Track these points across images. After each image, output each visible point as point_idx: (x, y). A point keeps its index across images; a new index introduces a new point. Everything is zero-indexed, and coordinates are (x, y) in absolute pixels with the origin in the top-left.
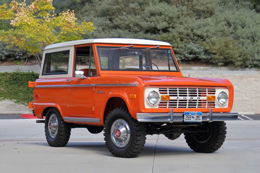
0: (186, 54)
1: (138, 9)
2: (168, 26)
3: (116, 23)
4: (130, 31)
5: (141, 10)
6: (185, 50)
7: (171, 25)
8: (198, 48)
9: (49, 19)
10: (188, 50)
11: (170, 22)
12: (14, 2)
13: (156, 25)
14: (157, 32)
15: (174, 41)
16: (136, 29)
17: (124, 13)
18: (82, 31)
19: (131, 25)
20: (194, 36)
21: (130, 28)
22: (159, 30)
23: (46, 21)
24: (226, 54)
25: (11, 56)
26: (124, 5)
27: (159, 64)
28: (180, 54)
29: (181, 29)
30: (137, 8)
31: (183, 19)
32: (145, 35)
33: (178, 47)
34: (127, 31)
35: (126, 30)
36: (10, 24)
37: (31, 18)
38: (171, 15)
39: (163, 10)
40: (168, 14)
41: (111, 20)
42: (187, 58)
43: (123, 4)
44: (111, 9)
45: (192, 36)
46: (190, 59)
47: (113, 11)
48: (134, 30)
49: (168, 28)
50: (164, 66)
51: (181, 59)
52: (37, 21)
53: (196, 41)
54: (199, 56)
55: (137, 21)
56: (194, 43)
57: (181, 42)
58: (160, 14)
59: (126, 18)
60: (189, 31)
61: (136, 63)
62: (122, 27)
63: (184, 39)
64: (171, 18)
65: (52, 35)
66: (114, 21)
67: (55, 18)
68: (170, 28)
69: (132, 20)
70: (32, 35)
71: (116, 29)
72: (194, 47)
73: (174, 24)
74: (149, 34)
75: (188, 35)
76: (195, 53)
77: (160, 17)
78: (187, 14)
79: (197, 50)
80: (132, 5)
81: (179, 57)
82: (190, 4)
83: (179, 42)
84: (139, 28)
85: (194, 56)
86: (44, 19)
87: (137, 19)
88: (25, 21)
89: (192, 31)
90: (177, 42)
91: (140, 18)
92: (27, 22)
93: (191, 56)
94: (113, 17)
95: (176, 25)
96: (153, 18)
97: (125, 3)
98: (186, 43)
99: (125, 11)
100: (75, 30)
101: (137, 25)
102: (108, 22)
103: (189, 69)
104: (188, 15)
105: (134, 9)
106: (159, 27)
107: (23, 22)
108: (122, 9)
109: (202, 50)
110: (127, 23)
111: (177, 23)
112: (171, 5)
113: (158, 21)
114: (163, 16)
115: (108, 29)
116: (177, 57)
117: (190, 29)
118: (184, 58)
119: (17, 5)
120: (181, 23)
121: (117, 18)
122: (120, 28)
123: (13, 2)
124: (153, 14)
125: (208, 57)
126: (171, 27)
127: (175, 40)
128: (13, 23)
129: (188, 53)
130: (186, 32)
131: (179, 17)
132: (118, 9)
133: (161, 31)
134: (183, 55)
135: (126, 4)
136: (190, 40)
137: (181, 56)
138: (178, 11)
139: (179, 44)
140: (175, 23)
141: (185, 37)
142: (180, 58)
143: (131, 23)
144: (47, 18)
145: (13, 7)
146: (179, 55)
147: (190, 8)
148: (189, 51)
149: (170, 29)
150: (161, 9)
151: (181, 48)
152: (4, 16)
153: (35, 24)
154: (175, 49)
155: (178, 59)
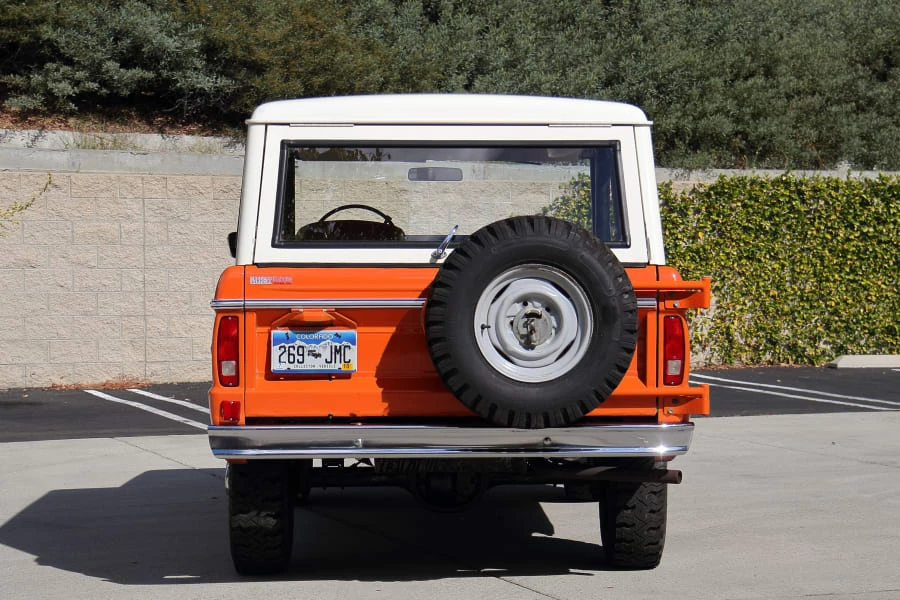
0: (107, 66)
10: (114, 41)
24: (314, 73)
28: (69, 62)
54: (175, 74)
72: (153, 26)
76: (152, 61)
79: (171, 44)
81: (65, 76)
85: (150, 75)
93: (137, 73)
103: (120, 147)
109: (196, 44)
116: (58, 75)
118: (92, 86)
125: (223, 82)
129: (115, 58)
134: (87, 68)
137: (80, 75)
142: (74, 81)
146: (65, 69)
148: (124, 45)
151: (78, 26)
154: (47, 32)
155: (65, 88)
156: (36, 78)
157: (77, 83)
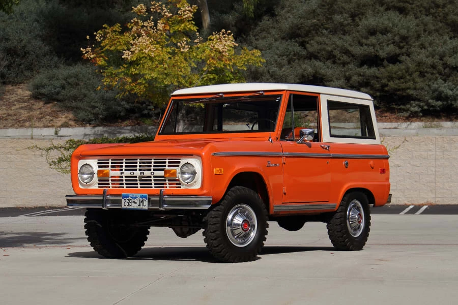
0: (430, 101)
1: (348, 24)
2: (398, 51)
3: (311, 49)
4: (334, 62)
5: (354, 25)
6: (428, 93)
7: (404, 50)
8: (452, 90)
9: (186, 46)
10: (433, 93)
11: (401, 44)
12: (136, 20)
13: (377, 51)
14: (379, 62)
15: (408, 77)
16: (345, 58)
17: (324, 31)
18: (241, 65)
19: (337, 53)
20: (445, 69)
21: (335, 56)
22: (382, 60)
23: (182, 50)
25: (136, 110)
26: (324, 17)
27: (384, 118)
28: (419, 100)
29: (422, 56)
30: (346, 22)
31: (424, 39)
32: (359, 69)
33: (415, 89)
34: (329, 63)
35: (329, 61)
36: (123, 57)
37: (157, 46)
38: (403, 32)
39: (390, 25)
40: (399, 31)
41: (303, 44)
42: (433, 106)
43: (324, 15)
44: (303, 25)
45: (441, 68)
46: (439, 109)
47: (307, 29)
48: (342, 61)
49: (399, 54)
50: (391, 122)
51: (420, 109)
52: (168, 51)
53: (449, 76)
54: (453, 102)
55: (345, 45)
56: (443, 80)
57: (422, 79)
58: (385, 31)
59: (327, 41)
60: (436, 60)
61: (344, 117)
62: (321, 57)
63: (426, 74)
64: (404, 39)
65: (189, 73)
66: (308, 45)
67: (199, 45)
68: (403, 55)
69: (338, 43)
70: (154, 75)
71: (311, 59)
72: (445, 87)
73: (410, 48)
74: (365, 66)
75: (433, 67)
76: (447, 98)
77: (385, 36)
78: (435, 30)
79: (450, 93)
80: (338, 18)
81: (417, 105)
82: (441, 12)
83: (418, 80)
84: (349, 57)
85: (445, 103)
86: (178, 48)
87: (346, 41)
88: (147, 51)
89: (441, 59)
90: (413, 80)
91: (351, 40)
92: (150, 53)
93: (439, 103)
94: (307, 39)
95: (413, 49)
96: (373, 39)
97: (327, 15)
98: (430, 80)
99: (326, 29)
100: (229, 65)
101: (347, 52)
102: (298, 48)
103: (437, 127)
104: (437, 30)
105: (342, 24)
106: (382, 54)
107: (143, 53)
108: (323, 25)
110: (329, 49)
111: (415, 46)
112: (406, 14)
113: (381, 44)
114: (389, 35)
115: (297, 61)
116: (414, 105)
117: (437, 57)
118: (426, 107)
119: (140, 24)
120: (423, 46)
121: (312, 42)
122: (316, 58)
123: (134, 21)
124: (372, 32)
126: (405, 53)
127: (411, 76)
128: (127, 55)
129: (433, 99)
130: (429, 61)
131: (419, 36)
132: (315, 25)
133: (385, 60)
134: (424, 102)
135: (329, 16)
136: (437, 75)
137: (422, 104)
138: (417, 25)
139: (417, 83)
140: (411, 46)
141: (428, 70)
142: (420, 106)
143: (335, 49)
144: (183, 45)
145: (135, 29)
146: (417, 103)
147: (439, 18)
148: (436, 94)
149: (403, 58)
150: (386, 22)
151: (422, 89)
152: (116, 44)
153: (163, 55)
154: (411, 92)
155: (416, 109)
156: (408, 106)
157: (422, 107)
